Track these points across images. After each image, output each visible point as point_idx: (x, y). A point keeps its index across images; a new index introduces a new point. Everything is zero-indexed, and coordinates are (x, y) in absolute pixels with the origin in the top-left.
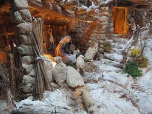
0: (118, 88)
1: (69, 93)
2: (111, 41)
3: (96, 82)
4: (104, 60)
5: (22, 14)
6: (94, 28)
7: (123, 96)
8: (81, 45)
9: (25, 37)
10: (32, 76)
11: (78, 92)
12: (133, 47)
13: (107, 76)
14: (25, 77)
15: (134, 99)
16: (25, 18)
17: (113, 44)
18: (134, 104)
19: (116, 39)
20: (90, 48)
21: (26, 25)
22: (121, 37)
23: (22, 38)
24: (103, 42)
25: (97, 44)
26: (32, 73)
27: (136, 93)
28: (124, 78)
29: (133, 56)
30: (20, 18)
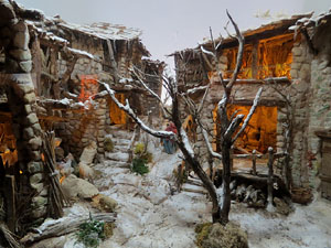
0: (131, 188)
1: (88, 204)
2: (110, 136)
3: (107, 188)
4: (107, 162)
5: (34, 128)
6: (88, 123)
7: (136, 195)
8: (71, 146)
9: (36, 153)
10: (43, 196)
11: (96, 201)
12: (136, 143)
13: (116, 180)
14: (36, 199)
15: (146, 194)
16: (36, 132)
17: (113, 140)
18: (147, 198)
19: (115, 133)
20: (86, 149)
21: (37, 141)
22: (120, 129)
23: (34, 155)
24: (102, 139)
25: (95, 143)
26: (44, 192)
27: (146, 188)
28: (134, 178)
29: (138, 153)
30: (32, 133)
